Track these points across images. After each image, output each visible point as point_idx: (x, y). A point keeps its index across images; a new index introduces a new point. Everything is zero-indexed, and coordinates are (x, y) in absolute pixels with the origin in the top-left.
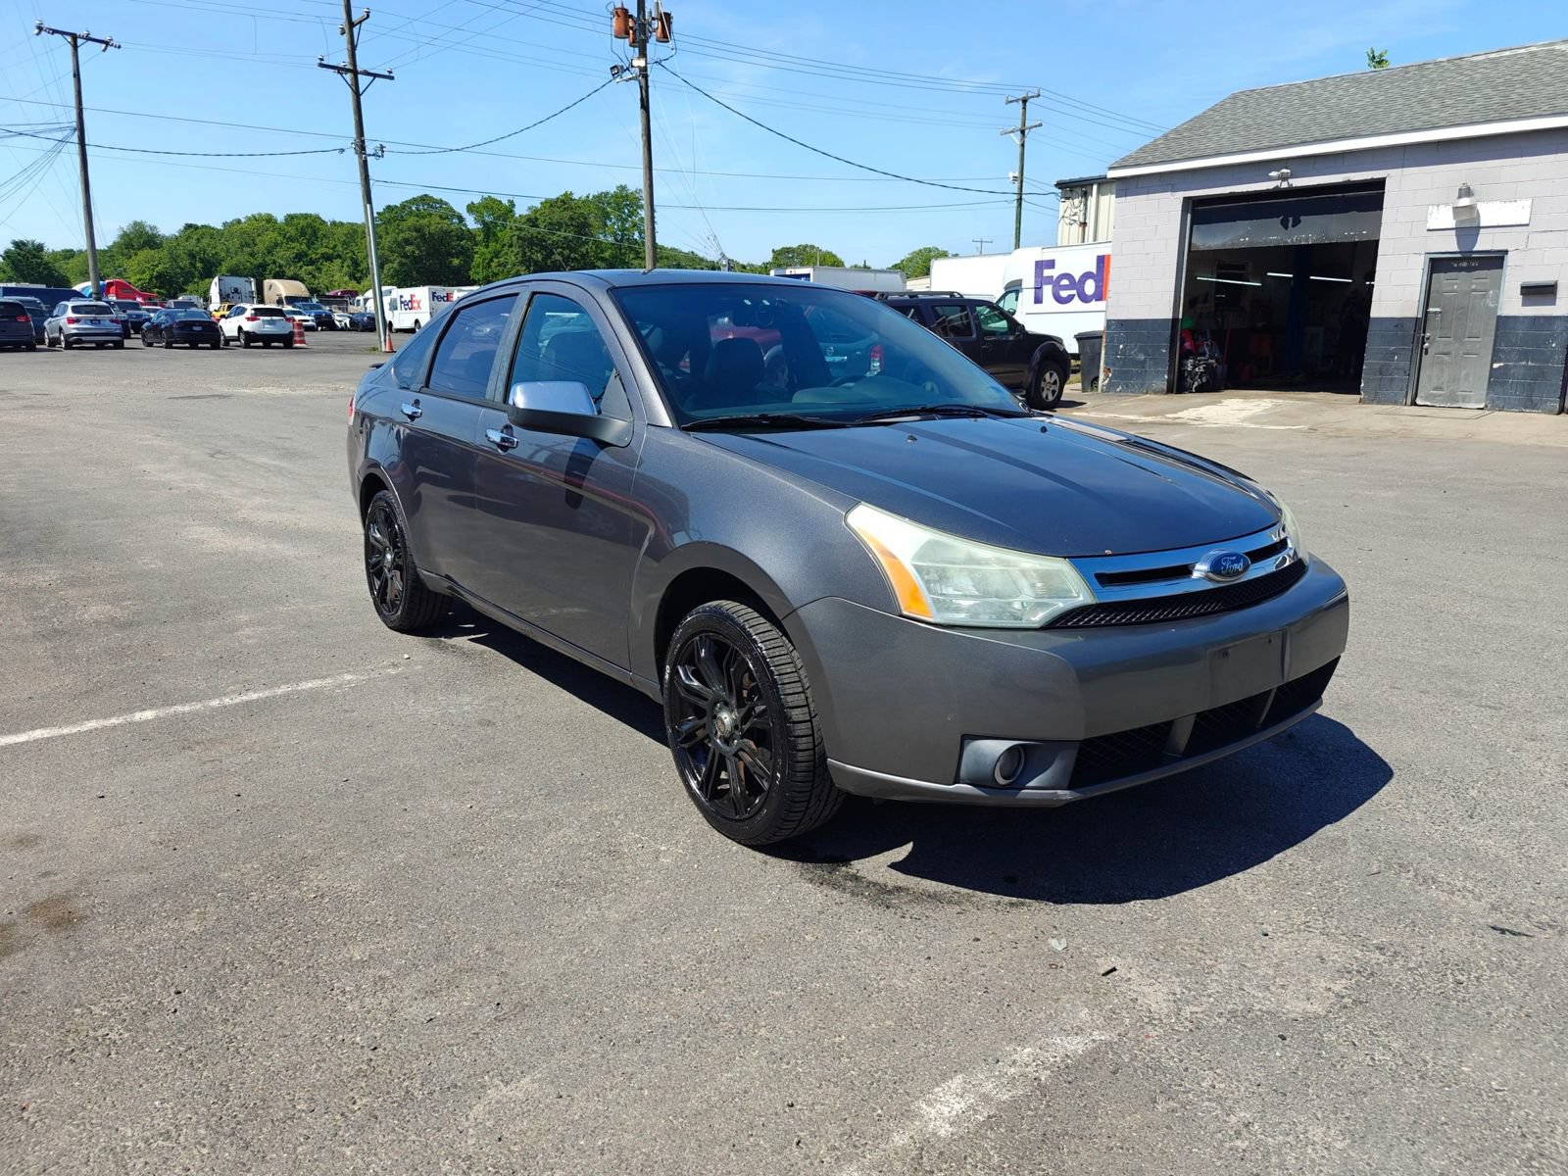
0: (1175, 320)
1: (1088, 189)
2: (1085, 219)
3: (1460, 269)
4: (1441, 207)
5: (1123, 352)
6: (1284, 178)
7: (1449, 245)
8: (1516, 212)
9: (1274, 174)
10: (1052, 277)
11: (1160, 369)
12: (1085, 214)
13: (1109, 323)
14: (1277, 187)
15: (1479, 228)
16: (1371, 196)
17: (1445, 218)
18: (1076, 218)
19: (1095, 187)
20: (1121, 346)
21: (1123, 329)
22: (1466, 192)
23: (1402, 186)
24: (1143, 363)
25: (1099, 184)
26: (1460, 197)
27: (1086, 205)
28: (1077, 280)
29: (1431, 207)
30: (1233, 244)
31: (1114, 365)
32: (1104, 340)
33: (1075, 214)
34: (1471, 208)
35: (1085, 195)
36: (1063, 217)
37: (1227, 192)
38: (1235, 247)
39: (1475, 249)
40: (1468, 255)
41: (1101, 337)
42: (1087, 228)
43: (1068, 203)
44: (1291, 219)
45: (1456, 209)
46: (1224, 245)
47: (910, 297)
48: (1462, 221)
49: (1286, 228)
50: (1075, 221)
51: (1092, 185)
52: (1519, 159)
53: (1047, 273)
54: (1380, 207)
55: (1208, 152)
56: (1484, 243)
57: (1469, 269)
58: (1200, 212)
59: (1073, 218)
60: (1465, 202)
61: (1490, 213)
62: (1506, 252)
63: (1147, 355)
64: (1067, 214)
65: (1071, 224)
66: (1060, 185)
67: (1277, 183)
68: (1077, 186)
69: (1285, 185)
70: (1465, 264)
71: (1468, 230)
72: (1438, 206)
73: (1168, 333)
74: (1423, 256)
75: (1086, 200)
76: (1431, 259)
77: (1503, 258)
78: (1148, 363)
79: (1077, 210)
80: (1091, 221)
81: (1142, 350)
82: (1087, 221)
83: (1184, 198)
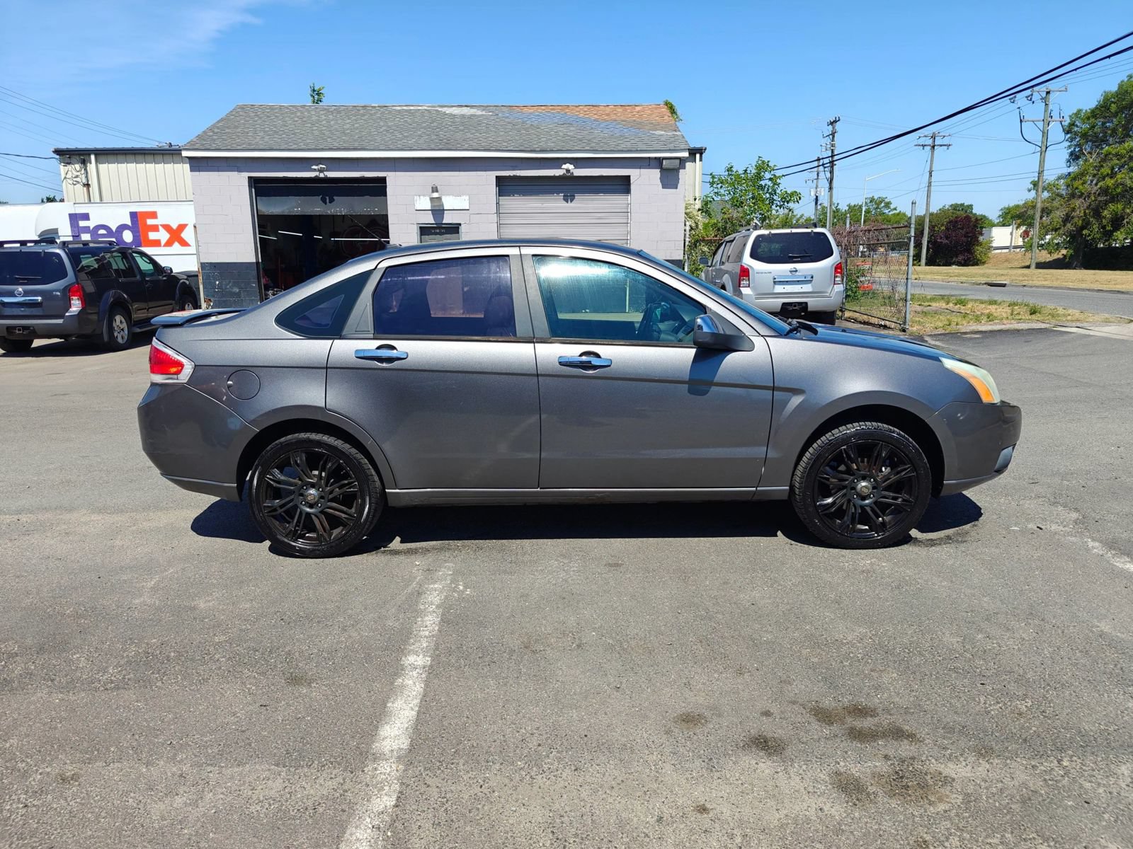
0: (257, 263)
1: (86, 158)
2: (88, 181)
3: (436, 234)
4: (422, 197)
5: (220, 286)
6: (321, 171)
7: (429, 219)
8: (462, 202)
9: (314, 167)
10: (89, 227)
11: (253, 298)
12: (87, 177)
13: (203, 265)
14: (316, 176)
15: (444, 210)
16: (378, 188)
17: (425, 203)
18: (78, 179)
19: (93, 157)
20: (217, 283)
21: (214, 270)
22: (435, 190)
23: (396, 182)
24: (238, 295)
25: (96, 155)
26: (433, 192)
27: (86, 170)
28: (114, 231)
29: (415, 197)
30: (290, 212)
31: (214, 296)
32: (200, 278)
33: (77, 177)
34: (439, 199)
35: (84, 162)
36: (65, 178)
37: (282, 176)
38: (291, 214)
39: (444, 222)
40: (439, 225)
41: (197, 276)
42: (91, 189)
43: (69, 167)
44: (327, 198)
45: (432, 199)
46: (283, 212)
47: (84, 245)
48: (434, 206)
49: (326, 204)
50: (78, 182)
51: (90, 155)
52: (458, 173)
53: (82, 224)
54: (385, 194)
55: (261, 147)
56: (448, 219)
57: (441, 234)
58: (261, 188)
59: (75, 179)
60: (435, 195)
61: (448, 202)
62: (460, 224)
63: (240, 288)
64: (69, 176)
65: (75, 185)
66: (57, 152)
67: (317, 173)
68: (76, 155)
69: (322, 175)
70: (438, 231)
71: (438, 211)
72: (419, 196)
73: (255, 273)
74: (415, 226)
75: (86, 167)
76: (420, 228)
77: (458, 228)
78: (242, 294)
79: (78, 174)
80: (93, 182)
81: (236, 284)
82: (90, 183)
83: (249, 177)
